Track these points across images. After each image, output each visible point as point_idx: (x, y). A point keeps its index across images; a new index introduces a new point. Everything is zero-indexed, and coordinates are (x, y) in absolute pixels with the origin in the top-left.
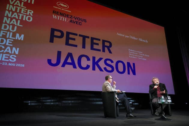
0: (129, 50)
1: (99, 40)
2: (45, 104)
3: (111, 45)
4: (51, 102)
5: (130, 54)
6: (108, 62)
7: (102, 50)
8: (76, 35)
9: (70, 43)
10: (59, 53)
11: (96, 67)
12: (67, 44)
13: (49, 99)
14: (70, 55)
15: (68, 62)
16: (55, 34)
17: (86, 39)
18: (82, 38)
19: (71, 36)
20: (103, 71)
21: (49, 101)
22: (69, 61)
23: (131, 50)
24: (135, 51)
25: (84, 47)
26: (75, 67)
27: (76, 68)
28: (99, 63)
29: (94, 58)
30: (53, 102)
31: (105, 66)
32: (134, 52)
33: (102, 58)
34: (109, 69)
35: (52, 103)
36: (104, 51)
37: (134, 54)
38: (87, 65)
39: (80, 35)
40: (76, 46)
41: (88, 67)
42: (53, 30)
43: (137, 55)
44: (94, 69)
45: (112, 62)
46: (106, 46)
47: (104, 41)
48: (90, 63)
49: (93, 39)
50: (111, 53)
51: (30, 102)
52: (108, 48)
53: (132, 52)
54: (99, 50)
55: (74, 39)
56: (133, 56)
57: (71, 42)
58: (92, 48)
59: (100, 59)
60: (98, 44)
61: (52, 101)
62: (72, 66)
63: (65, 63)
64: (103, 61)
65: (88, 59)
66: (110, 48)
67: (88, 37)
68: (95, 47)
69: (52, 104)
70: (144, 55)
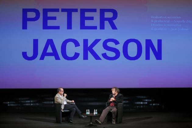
0: (152, 17)
1: (94, 10)
2: (24, 104)
3: (115, 16)
4: (31, 103)
5: (154, 25)
9: (49, 25)
10: (36, 42)
11: (89, 54)
12: (45, 27)
14: (50, 42)
15: (47, 52)
16: (28, 17)
17: (73, 13)
18: (66, 13)
19: (50, 14)
20: (100, 59)
21: (29, 101)
23: (157, 17)
24: (165, 17)
25: (69, 27)
26: (57, 58)
27: (59, 59)
28: (94, 48)
29: (86, 41)
30: (32, 103)
31: (105, 51)
32: (163, 19)
33: (100, 40)
34: (112, 54)
36: (102, 27)
37: (161, 23)
38: (76, 53)
39: (63, 10)
40: (57, 28)
41: (77, 55)
42: (25, 11)
43: (168, 23)
46: (108, 19)
47: (103, 11)
48: (80, 50)
49: (83, 11)
50: (116, 29)
51: (9, 103)
52: (111, 21)
53: (158, 19)
55: (54, 18)
56: (159, 27)
57: (50, 23)
58: (83, 27)
60: (92, 18)
61: (32, 102)
62: (53, 57)
63: (45, 54)
64: (100, 44)
65: (77, 44)
66: (114, 21)
67: (76, 10)
68: (88, 23)
69: (33, 105)
70: (184, 21)
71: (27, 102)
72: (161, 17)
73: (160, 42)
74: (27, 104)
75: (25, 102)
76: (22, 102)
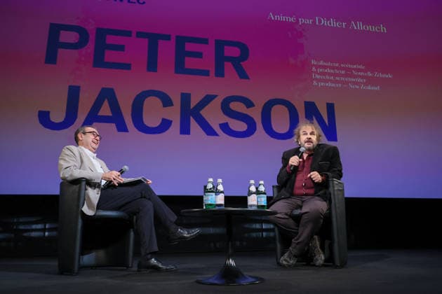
0: (313, 62)
1: (205, 41)
2: (25, 234)
3: (245, 54)
4: (44, 230)
5: (318, 77)
6: (237, 107)
7: (212, 73)
8: (128, 34)
9: (107, 59)
11: (193, 123)
12: (99, 62)
13: (36, 223)
14: (108, 95)
16: (62, 39)
17: (161, 43)
18: (145, 41)
21: (39, 226)
22: (105, 110)
23: (321, 63)
24: (337, 65)
25: (152, 66)
27: (126, 130)
28: (203, 113)
29: (186, 98)
30: (49, 230)
31: (225, 119)
32: (333, 68)
33: (215, 97)
35: (47, 234)
37: (330, 74)
38: (163, 120)
40: (127, 67)
42: (55, 30)
43: (343, 75)
44: (185, 130)
45: (249, 104)
46: (230, 59)
47: (220, 45)
48: (174, 114)
49: (181, 41)
50: (246, 77)
53: (325, 67)
54: (206, 73)
55: (121, 48)
56: (326, 81)
57: (110, 56)
59: (208, 99)
60: (199, 55)
61: (47, 227)
65: (167, 102)
66: (243, 64)
67: (168, 38)
69: (49, 236)
70: (369, 74)
71: (34, 227)
72: (329, 64)
73: (330, 108)
74: (34, 234)
75: (28, 227)
76: (22, 227)
